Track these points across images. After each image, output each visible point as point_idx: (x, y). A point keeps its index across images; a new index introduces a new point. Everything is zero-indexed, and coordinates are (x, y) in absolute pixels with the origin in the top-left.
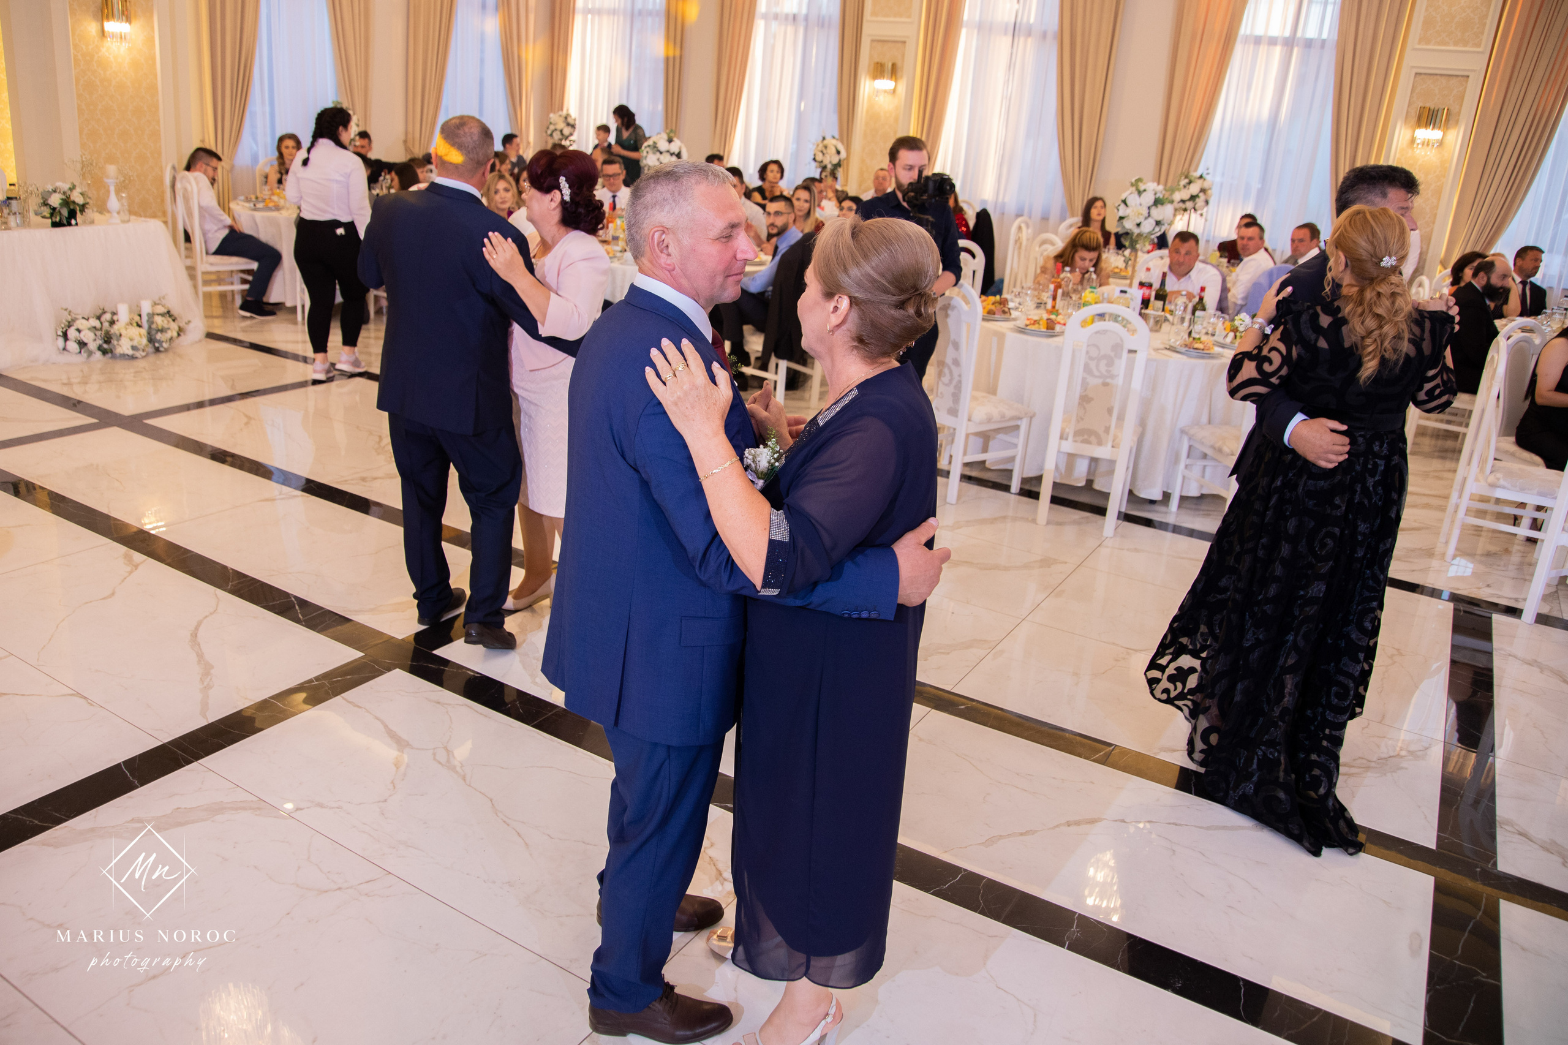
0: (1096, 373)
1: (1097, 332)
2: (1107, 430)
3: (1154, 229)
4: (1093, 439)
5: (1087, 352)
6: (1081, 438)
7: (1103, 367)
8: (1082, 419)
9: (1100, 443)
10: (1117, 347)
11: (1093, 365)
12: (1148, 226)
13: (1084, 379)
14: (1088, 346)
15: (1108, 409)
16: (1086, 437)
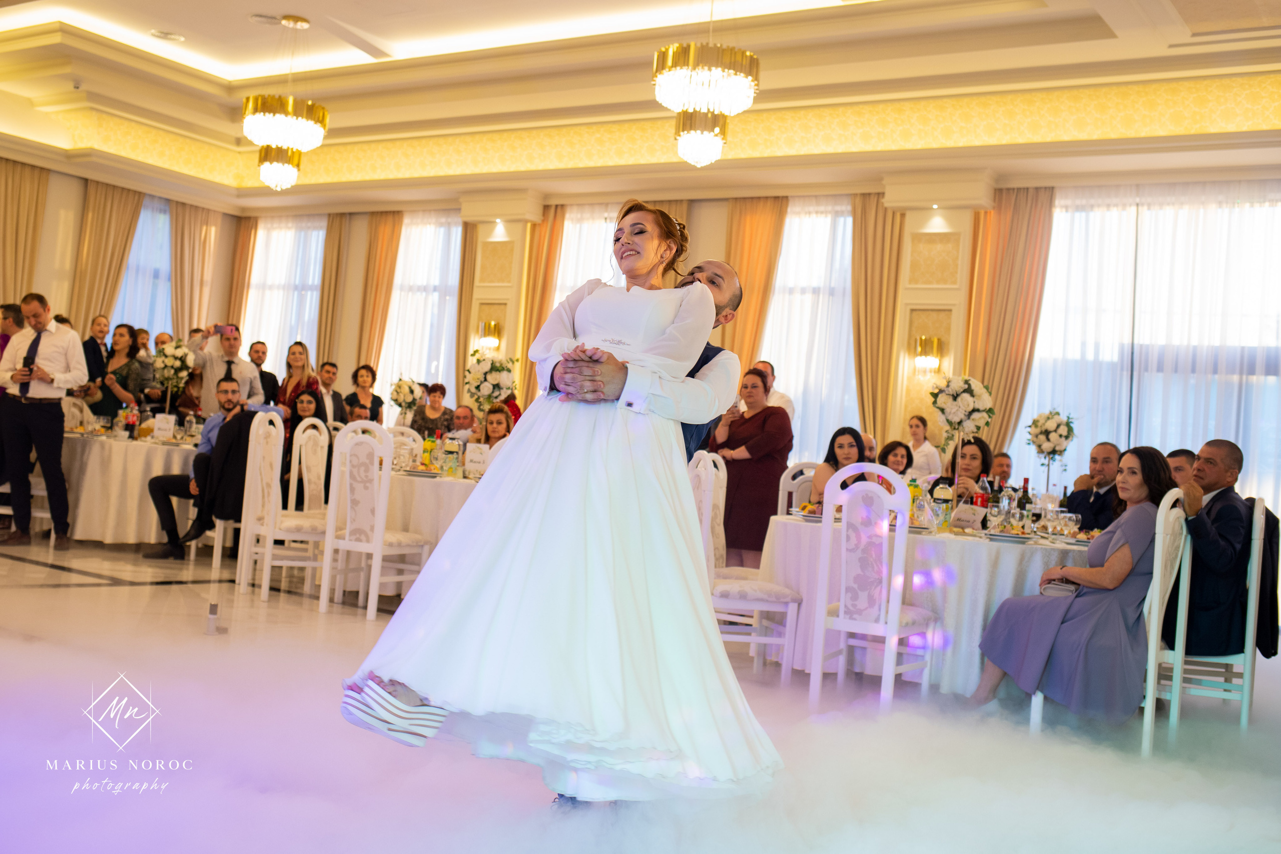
0: (359, 479)
1: (357, 444)
2: (372, 528)
3: (493, 392)
4: (363, 537)
5: (351, 462)
6: (354, 537)
7: (363, 474)
8: (354, 520)
9: (368, 541)
10: (370, 456)
11: (355, 471)
12: (486, 389)
13: (351, 485)
14: (351, 456)
15: (371, 510)
16: (358, 536)
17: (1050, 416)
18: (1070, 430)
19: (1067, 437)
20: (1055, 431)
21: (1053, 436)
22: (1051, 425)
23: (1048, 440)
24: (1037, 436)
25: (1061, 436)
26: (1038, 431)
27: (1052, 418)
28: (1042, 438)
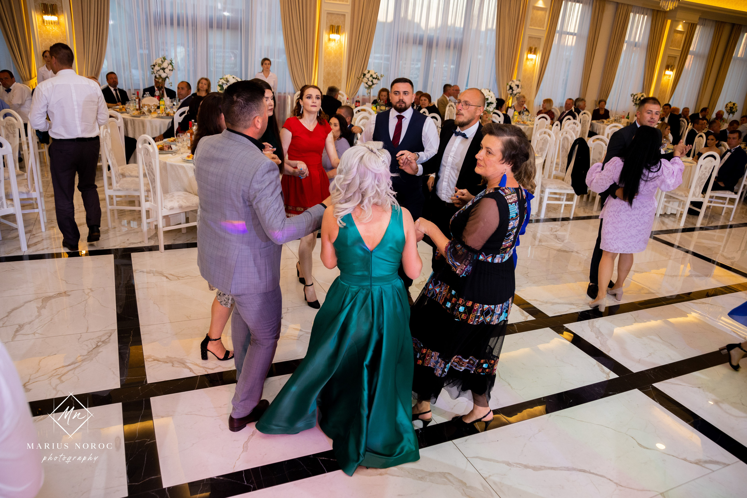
17: (163, 60)
18: (173, 66)
19: (172, 70)
20: (167, 68)
21: (166, 70)
22: (165, 65)
23: (164, 72)
24: (159, 71)
25: (170, 70)
26: (159, 68)
27: (164, 61)
28: (162, 71)
